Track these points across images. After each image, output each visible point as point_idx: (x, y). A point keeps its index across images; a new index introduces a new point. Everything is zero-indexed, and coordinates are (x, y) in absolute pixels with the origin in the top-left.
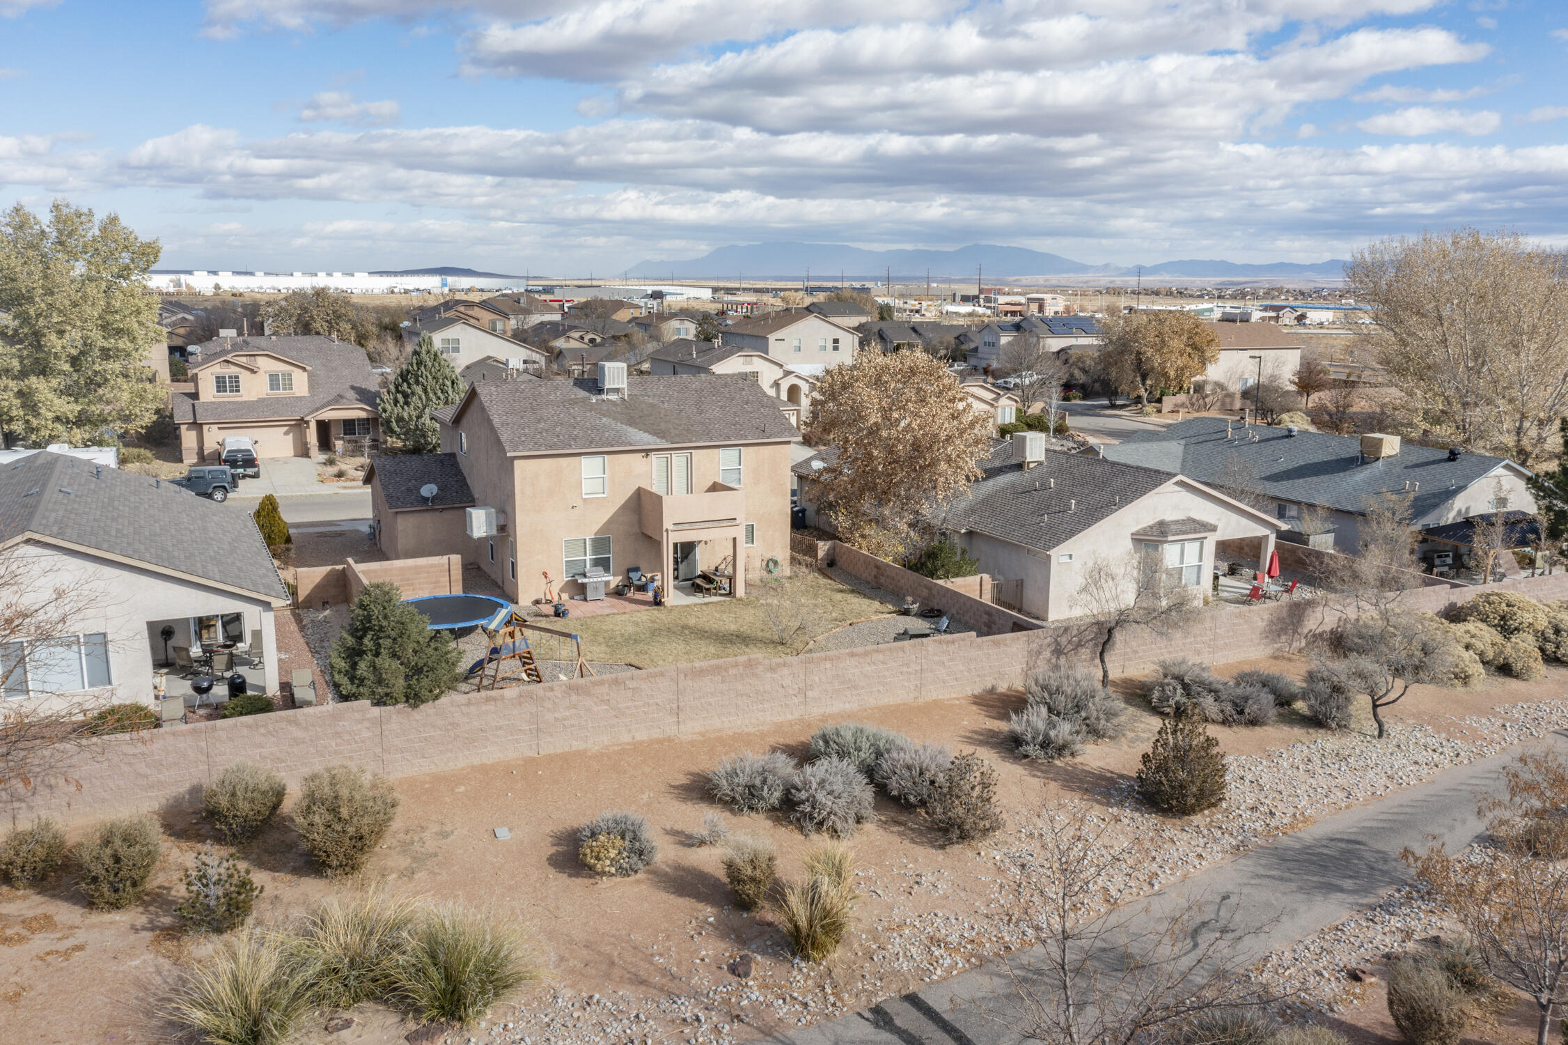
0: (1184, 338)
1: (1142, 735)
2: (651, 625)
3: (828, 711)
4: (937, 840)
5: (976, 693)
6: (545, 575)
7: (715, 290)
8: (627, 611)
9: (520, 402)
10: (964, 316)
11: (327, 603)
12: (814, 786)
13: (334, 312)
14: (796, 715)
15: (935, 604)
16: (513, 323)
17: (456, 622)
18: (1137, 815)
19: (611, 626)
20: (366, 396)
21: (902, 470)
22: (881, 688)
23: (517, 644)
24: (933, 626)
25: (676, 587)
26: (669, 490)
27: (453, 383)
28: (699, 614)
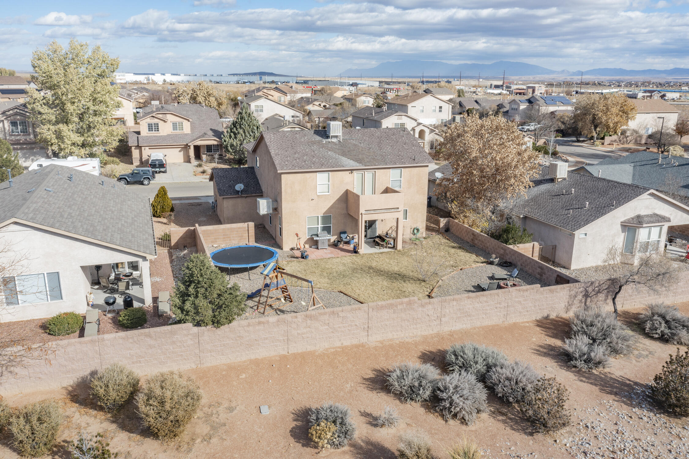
0: (619, 108)
1: (643, 352)
2: (352, 265)
3: (453, 329)
4: (527, 429)
5: (538, 319)
6: (297, 235)
7: (380, 82)
8: (339, 256)
9: (286, 142)
10: (497, 95)
11: (186, 246)
12: (452, 390)
13: (207, 92)
14: (435, 331)
15: (508, 258)
16: (288, 98)
17: (248, 263)
18: (652, 414)
19: (331, 266)
20: (218, 134)
21: (489, 182)
22: (484, 316)
23: (279, 282)
24: (508, 273)
25: (366, 242)
26: (363, 192)
27: (257, 128)
28: (377, 259)
